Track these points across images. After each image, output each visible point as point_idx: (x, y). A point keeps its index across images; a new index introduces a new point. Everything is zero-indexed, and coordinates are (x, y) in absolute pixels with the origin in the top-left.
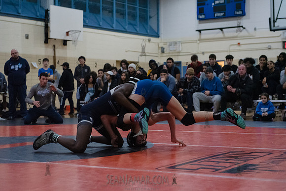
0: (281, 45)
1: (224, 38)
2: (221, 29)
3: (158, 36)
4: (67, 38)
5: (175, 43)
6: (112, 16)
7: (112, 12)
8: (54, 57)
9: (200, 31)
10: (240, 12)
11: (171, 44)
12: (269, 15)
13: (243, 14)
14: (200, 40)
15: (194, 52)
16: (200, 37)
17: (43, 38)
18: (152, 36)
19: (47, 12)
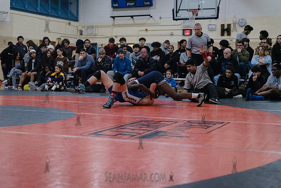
0: (181, 32)
1: (134, 25)
2: (132, 17)
3: (77, 20)
5: (93, 27)
9: (114, 17)
10: (148, 3)
11: (88, 28)
14: (114, 25)
16: (114, 23)
18: (72, 20)
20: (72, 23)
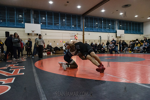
3: (143, 34)
4: (121, 36)
5: (148, 35)
7: (131, 30)
8: (118, 40)
11: (146, 36)
17: (116, 36)
18: (141, 34)
19: (116, 31)
20: (141, 35)
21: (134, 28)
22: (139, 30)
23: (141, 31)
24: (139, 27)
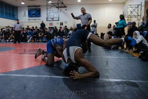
0: (49, 24)
1: (35, 22)
2: (35, 20)
6: (4, 14)
7: (3, 13)
9: (29, 20)
10: (39, 16)
12: (46, 17)
13: (40, 16)
14: (29, 22)
15: (28, 25)
21: (7, 11)
22: (13, 16)
23: (16, 17)
24: (13, 11)
